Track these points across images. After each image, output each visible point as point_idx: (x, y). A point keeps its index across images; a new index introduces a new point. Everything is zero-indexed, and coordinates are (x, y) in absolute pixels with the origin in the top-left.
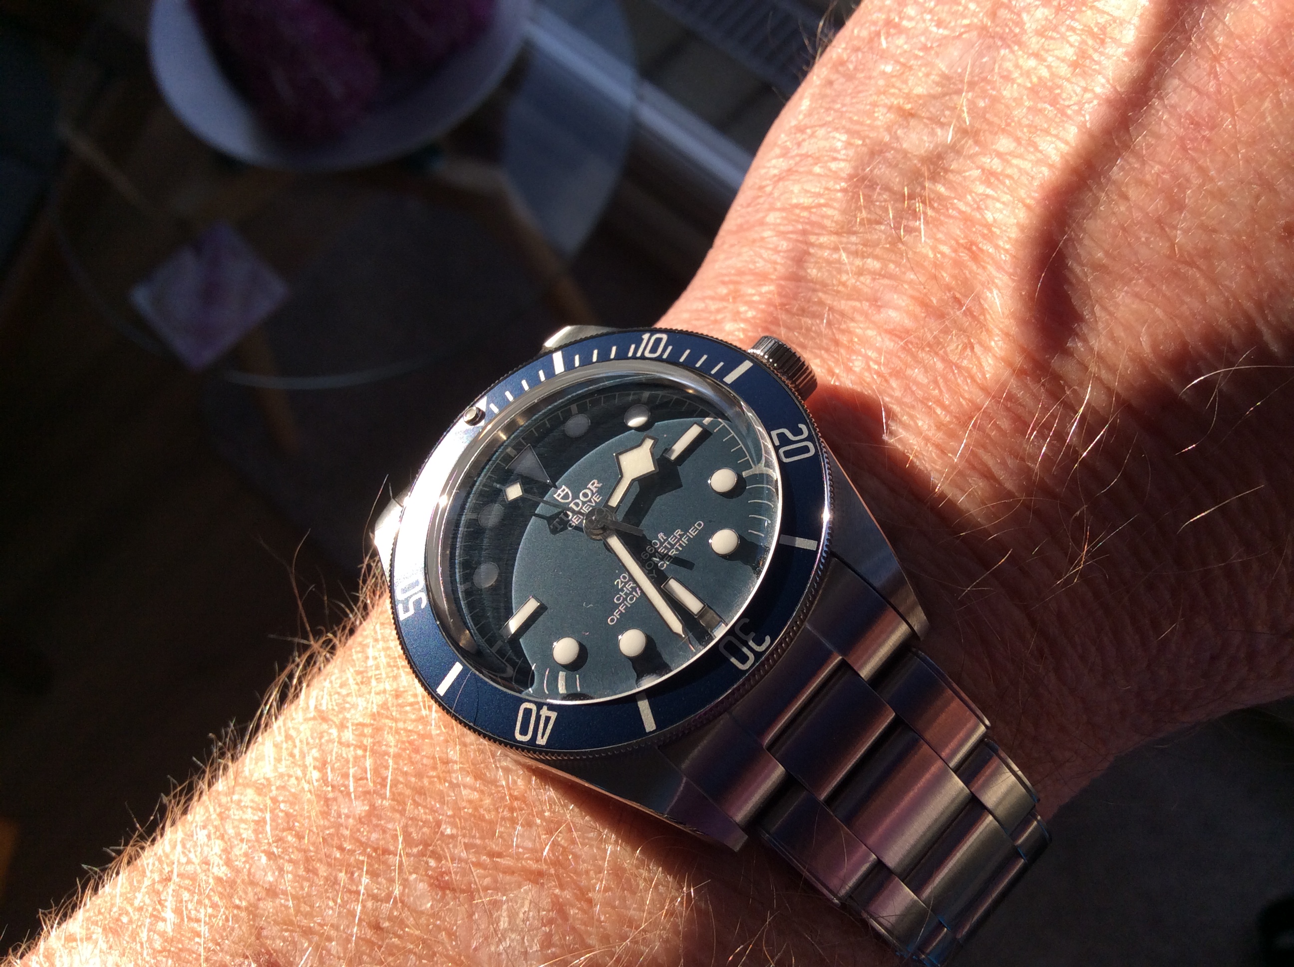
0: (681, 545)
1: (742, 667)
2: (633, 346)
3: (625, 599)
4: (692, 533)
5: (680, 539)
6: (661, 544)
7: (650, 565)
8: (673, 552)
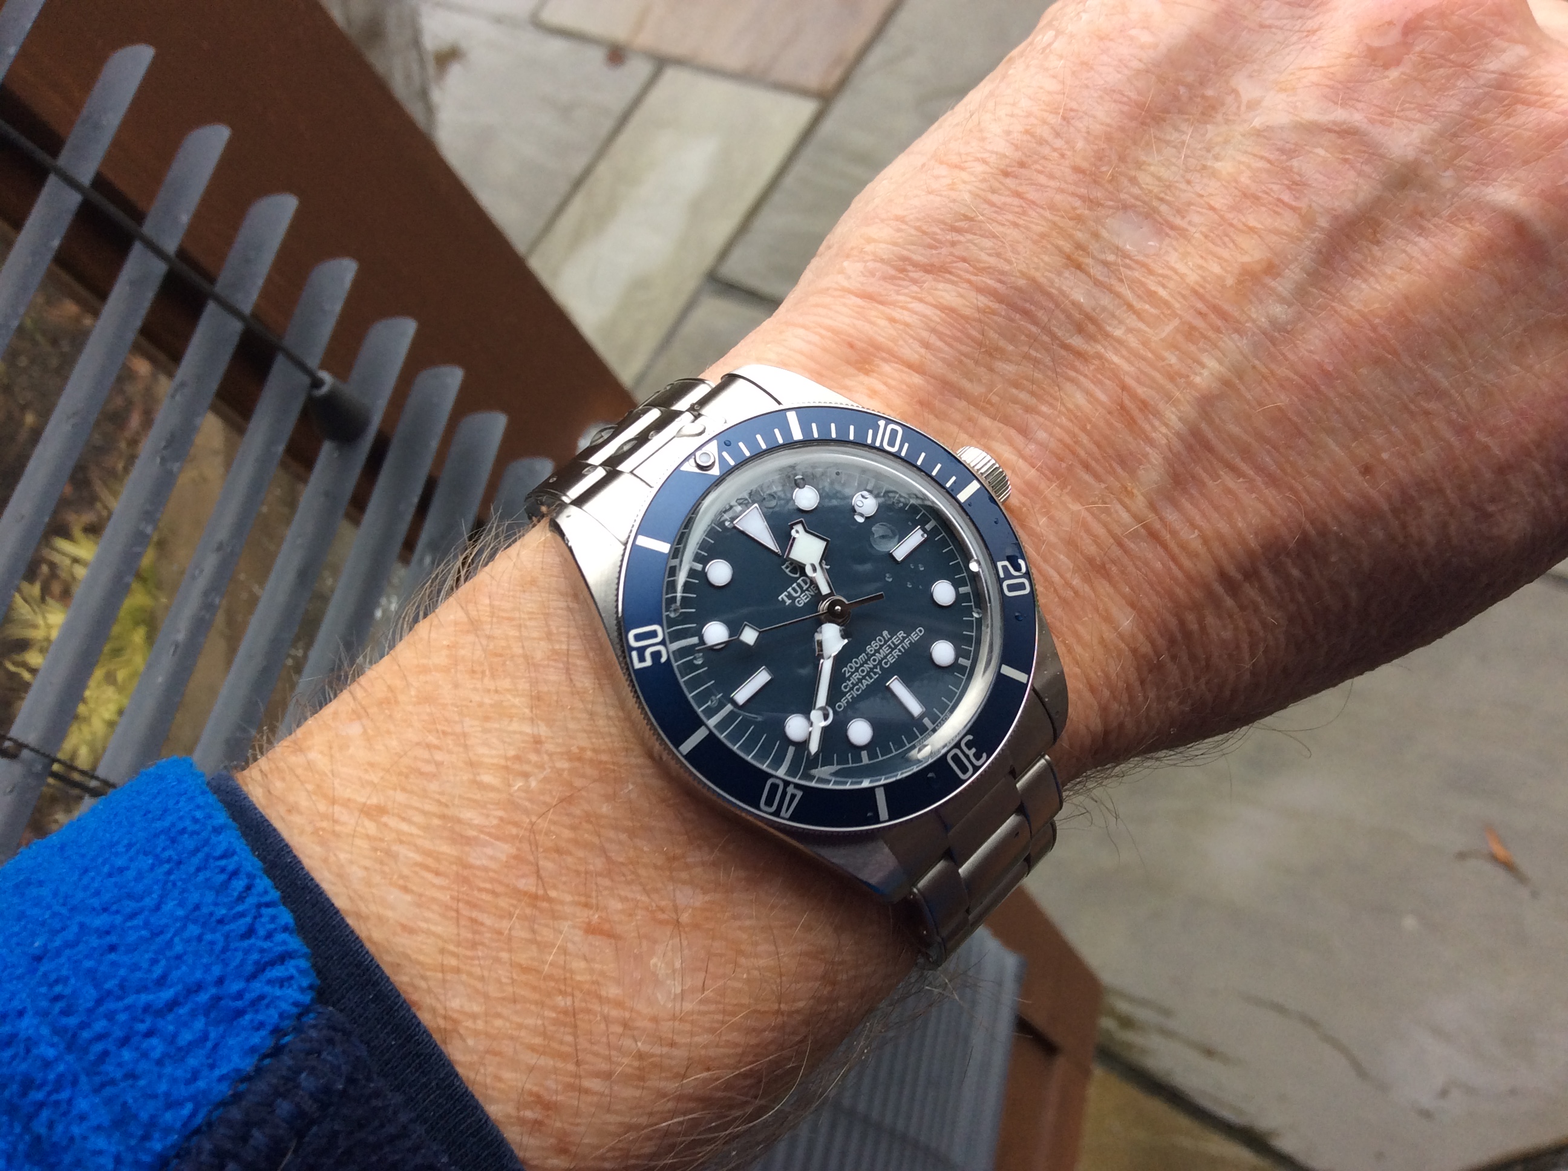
0: (903, 647)
1: (963, 777)
2: (871, 432)
3: (852, 689)
4: (914, 637)
5: (902, 641)
6: (886, 642)
7: (874, 660)
8: (896, 653)
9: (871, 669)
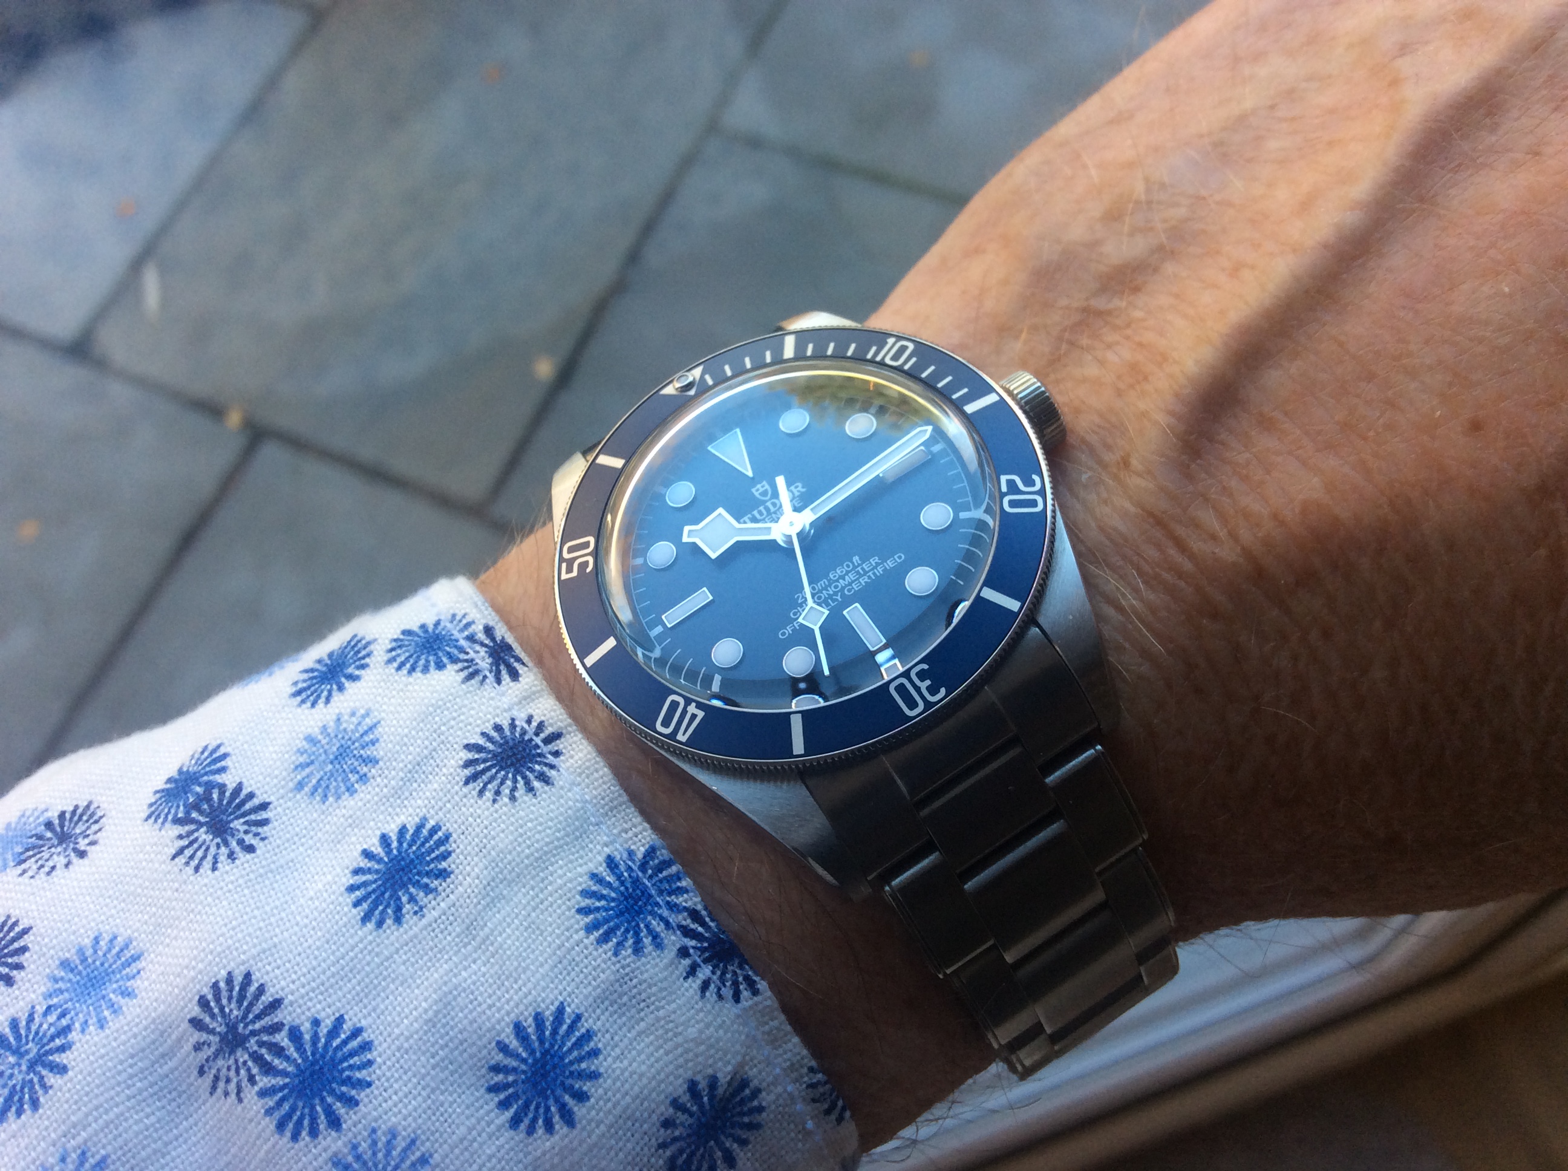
0: (874, 574)
1: (909, 713)
2: (874, 349)
4: (890, 564)
5: (875, 567)
6: (855, 567)
7: (836, 587)
8: (864, 580)
9: (830, 597)
